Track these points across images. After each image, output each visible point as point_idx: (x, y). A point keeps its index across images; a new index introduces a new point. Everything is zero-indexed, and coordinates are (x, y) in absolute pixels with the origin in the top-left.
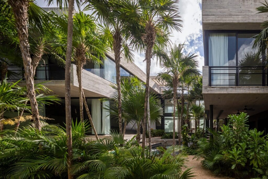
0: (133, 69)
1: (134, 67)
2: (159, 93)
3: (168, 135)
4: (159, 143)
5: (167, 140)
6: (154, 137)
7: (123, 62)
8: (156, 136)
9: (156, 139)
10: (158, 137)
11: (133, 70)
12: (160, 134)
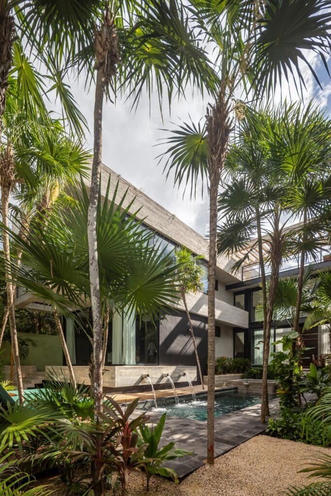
0: (182, 234)
1: (184, 230)
2: (240, 279)
3: (257, 370)
4: (233, 386)
5: (251, 381)
6: (224, 373)
7: (161, 224)
8: (229, 372)
9: (228, 378)
10: (233, 375)
11: (182, 236)
12: (239, 368)
